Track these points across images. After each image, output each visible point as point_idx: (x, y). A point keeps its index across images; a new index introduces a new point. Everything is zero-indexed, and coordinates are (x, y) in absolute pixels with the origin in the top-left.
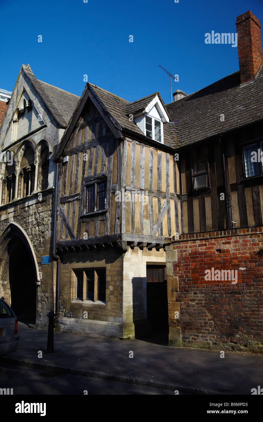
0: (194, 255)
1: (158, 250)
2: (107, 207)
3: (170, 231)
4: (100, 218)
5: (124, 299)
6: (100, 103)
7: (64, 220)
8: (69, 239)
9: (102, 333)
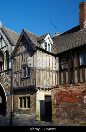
0: (61, 92)
1: (49, 90)
2: (30, 75)
3: (53, 84)
4: (28, 79)
5: (37, 107)
6: (27, 36)
7: (15, 80)
8: (17, 87)
9: (29, 119)
